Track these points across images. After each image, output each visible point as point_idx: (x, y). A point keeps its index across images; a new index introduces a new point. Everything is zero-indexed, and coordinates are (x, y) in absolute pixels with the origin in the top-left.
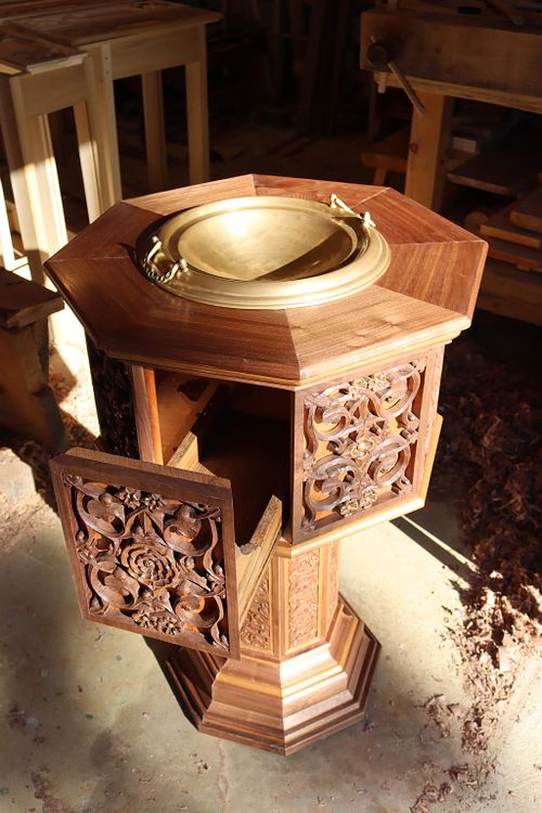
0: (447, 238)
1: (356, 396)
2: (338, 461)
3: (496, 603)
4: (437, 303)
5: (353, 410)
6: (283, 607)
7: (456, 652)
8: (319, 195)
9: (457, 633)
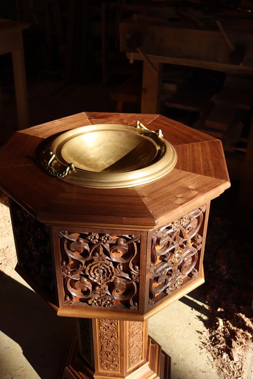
0: (201, 140)
1: (175, 230)
2: (166, 265)
3: (224, 325)
4: (211, 175)
5: (173, 237)
6: (126, 346)
7: (209, 355)
8: (125, 121)
9: (208, 344)
